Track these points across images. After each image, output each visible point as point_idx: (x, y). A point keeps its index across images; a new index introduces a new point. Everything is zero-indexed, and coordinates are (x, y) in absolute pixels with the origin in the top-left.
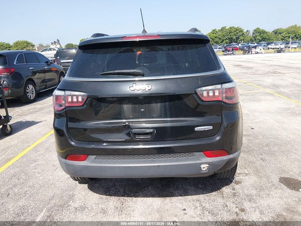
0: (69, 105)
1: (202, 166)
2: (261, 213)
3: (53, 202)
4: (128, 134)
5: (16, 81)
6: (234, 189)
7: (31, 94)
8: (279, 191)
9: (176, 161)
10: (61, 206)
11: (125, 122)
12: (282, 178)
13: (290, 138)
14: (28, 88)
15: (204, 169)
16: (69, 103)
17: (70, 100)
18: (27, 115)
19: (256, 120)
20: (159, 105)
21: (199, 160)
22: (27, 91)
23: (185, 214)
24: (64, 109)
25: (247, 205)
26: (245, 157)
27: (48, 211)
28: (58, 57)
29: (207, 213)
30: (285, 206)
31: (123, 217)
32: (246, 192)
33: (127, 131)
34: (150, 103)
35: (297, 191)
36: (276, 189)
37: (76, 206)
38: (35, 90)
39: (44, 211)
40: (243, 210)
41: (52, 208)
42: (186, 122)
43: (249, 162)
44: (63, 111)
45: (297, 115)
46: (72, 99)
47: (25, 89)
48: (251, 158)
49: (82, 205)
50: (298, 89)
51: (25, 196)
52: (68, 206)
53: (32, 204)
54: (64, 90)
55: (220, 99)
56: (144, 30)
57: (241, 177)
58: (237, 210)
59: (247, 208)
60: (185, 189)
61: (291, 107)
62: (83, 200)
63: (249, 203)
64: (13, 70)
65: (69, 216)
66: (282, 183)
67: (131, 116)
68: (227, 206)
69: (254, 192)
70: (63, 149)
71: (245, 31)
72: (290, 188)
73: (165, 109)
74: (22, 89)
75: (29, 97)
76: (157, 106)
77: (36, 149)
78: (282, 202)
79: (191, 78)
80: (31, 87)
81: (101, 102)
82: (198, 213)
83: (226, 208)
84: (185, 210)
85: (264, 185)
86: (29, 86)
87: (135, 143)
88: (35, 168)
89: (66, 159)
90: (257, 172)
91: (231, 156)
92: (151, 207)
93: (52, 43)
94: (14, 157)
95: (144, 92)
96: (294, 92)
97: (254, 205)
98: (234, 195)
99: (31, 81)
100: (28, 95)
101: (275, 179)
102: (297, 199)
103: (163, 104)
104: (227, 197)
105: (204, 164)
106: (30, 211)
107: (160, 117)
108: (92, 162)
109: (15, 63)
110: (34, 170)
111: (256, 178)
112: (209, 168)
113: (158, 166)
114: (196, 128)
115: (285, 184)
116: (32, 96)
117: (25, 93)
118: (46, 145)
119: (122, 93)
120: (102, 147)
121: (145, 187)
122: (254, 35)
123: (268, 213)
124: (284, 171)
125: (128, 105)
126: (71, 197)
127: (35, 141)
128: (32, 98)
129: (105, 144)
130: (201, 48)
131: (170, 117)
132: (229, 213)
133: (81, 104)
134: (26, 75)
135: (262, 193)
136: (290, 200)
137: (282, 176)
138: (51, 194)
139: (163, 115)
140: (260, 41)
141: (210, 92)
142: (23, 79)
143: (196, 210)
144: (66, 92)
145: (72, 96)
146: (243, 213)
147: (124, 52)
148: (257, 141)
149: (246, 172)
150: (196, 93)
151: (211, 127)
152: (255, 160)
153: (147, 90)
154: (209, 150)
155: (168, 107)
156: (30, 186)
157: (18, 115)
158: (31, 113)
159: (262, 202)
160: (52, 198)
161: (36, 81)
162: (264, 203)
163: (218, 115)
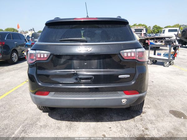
0: (38, 59)
1: (123, 100)
2: (158, 130)
3: (26, 122)
4: (76, 79)
5: (5, 50)
6: (141, 117)
7: (15, 59)
8: (169, 118)
9: (106, 97)
10: (31, 125)
11: (74, 71)
12: (171, 111)
13: (175, 87)
14: (13, 55)
15: (124, 102)
16: (39, 58)
17: (39, 56)
18: (12, 71)
19: (155, 77)
20: (96, 61)
21: (121, 96)
22: (13, 56)
23: (110, 130)
24: (35, 62)
25: (149, 126)
26: (148, 98)
27: (23, 127)
28: (33, 38)
29: (125, 130)
30: (173, 127)
31: (71, 131)
32: (149, 118)
33: (75, 77)
34: (90, 60)
35: (180, 118)
36: (167, 116)
37: (41, 124)
38: (18, 56)
39: (20, 127)
40: (147, 129)
41: (26, 125)
42: (113, 72)
43: (151, 101)
44: (34, 63)
45: (180, 75)
46: (40, 55)
47: (11, 55)
48: (152, 99)
49: (45, 124)
50: (180, 60)
51: (8, 118)
52: (36, 125)
53: (13, 123)
54: (35, 50)
55: (135, 58)
56: (87, 16)
57: (146, 109)
58: (143, 129)
59: (150, 128)
60: (110, 116)
61: (176, 70)
62: (46, 121)
63: (150, 125)
64: (4, 43)
65: (37, 130)
66: (171, 113)
67: (78, 68)
68: (137, 126)
69: (154, 118)
70: (34, 90)
71: (148, 27)
72: (176, 117)
73: (100, 64)
74: (9, 56)
75: (14, 60)
76: (95, 62)
77: (16, 91)
78: (171, 125)
79: (117, 44)
80: (15, 54)
81: (59, 58)
82: (119, 130)
83: (136, 127)
84: (110, 128)
85: (160, 114)
86: (14, 53)
87: (80, 85)
88: (16, 102)
89: (35, 94)
90: (155, 107)
91: (141, 95)
92: (89, 126)
93: (29, 30)
94: (2, 95)
95: (87, 52)
96: (178, 62)
97: (154, 126)
98: (142, 120)
99: (15, 51)
100: (13, 59)
101: (167, 111)
102: (180, 123)
103: (99, 61)
104: (137, 121)
105: (124, 99)
106: (11, 127)
107: (97, 68)
108: (52, 97)
109: (5, 39)
110: (15, 103)
111: (154, 111)
112: (127, 102)
113: (95, 99)
114: (119, 76)
115: (173, 114)
116: (15, 60)
117: (11, 58)
118: (24, 89)
119: (73, 52)
120: (59, 87)
121: (86, 114)
122: (153, 29)
123: (163, 131)
124: (172, 107)
125: (76, 61)
126: (38, 119)
127: (16, 86)
128: (15, 61)
129: (61, 85)
130: (123, 28)
131: (103, 69)
132: (138, 131)
133: (46, 59)
134: (12, 47)
135: (158, 119)
136: (176, 123)
137: (171, 109)
138: (25, 117)
139: (98, 67)
140: (157, 33)
141: (129, 53)
142: (10, 49)
143: (117, 128)
144: (36, 51)
145: (40, 54)
146: (147, 131)
147: (75, 28)
148: (155, 89)
149: (149, 106)
150: (120, 54)
151: (129, 76)
152: (154, 100)
153: (89, 51)
154: (127, 90)
155: (102, 62)
156: (12, 112)
157: (6, 71)
158: (14, 70)
159: (159, 124)
160: (26, 120)
161: (18, 51)
162: (160, 125)
163: (133, 68)
